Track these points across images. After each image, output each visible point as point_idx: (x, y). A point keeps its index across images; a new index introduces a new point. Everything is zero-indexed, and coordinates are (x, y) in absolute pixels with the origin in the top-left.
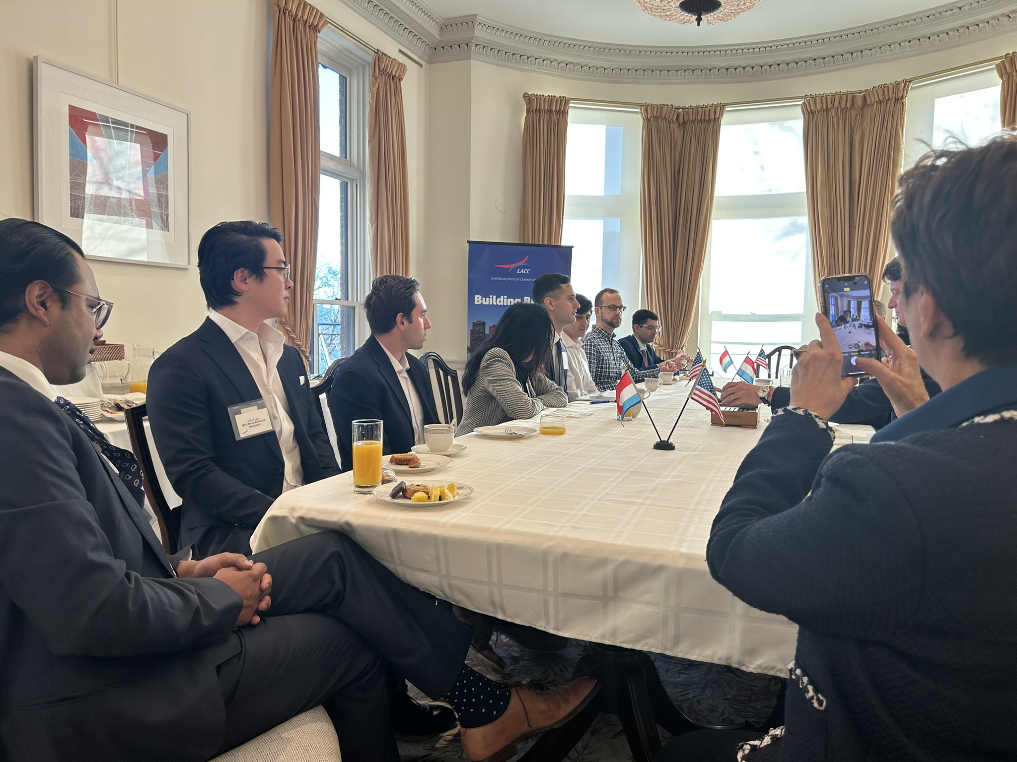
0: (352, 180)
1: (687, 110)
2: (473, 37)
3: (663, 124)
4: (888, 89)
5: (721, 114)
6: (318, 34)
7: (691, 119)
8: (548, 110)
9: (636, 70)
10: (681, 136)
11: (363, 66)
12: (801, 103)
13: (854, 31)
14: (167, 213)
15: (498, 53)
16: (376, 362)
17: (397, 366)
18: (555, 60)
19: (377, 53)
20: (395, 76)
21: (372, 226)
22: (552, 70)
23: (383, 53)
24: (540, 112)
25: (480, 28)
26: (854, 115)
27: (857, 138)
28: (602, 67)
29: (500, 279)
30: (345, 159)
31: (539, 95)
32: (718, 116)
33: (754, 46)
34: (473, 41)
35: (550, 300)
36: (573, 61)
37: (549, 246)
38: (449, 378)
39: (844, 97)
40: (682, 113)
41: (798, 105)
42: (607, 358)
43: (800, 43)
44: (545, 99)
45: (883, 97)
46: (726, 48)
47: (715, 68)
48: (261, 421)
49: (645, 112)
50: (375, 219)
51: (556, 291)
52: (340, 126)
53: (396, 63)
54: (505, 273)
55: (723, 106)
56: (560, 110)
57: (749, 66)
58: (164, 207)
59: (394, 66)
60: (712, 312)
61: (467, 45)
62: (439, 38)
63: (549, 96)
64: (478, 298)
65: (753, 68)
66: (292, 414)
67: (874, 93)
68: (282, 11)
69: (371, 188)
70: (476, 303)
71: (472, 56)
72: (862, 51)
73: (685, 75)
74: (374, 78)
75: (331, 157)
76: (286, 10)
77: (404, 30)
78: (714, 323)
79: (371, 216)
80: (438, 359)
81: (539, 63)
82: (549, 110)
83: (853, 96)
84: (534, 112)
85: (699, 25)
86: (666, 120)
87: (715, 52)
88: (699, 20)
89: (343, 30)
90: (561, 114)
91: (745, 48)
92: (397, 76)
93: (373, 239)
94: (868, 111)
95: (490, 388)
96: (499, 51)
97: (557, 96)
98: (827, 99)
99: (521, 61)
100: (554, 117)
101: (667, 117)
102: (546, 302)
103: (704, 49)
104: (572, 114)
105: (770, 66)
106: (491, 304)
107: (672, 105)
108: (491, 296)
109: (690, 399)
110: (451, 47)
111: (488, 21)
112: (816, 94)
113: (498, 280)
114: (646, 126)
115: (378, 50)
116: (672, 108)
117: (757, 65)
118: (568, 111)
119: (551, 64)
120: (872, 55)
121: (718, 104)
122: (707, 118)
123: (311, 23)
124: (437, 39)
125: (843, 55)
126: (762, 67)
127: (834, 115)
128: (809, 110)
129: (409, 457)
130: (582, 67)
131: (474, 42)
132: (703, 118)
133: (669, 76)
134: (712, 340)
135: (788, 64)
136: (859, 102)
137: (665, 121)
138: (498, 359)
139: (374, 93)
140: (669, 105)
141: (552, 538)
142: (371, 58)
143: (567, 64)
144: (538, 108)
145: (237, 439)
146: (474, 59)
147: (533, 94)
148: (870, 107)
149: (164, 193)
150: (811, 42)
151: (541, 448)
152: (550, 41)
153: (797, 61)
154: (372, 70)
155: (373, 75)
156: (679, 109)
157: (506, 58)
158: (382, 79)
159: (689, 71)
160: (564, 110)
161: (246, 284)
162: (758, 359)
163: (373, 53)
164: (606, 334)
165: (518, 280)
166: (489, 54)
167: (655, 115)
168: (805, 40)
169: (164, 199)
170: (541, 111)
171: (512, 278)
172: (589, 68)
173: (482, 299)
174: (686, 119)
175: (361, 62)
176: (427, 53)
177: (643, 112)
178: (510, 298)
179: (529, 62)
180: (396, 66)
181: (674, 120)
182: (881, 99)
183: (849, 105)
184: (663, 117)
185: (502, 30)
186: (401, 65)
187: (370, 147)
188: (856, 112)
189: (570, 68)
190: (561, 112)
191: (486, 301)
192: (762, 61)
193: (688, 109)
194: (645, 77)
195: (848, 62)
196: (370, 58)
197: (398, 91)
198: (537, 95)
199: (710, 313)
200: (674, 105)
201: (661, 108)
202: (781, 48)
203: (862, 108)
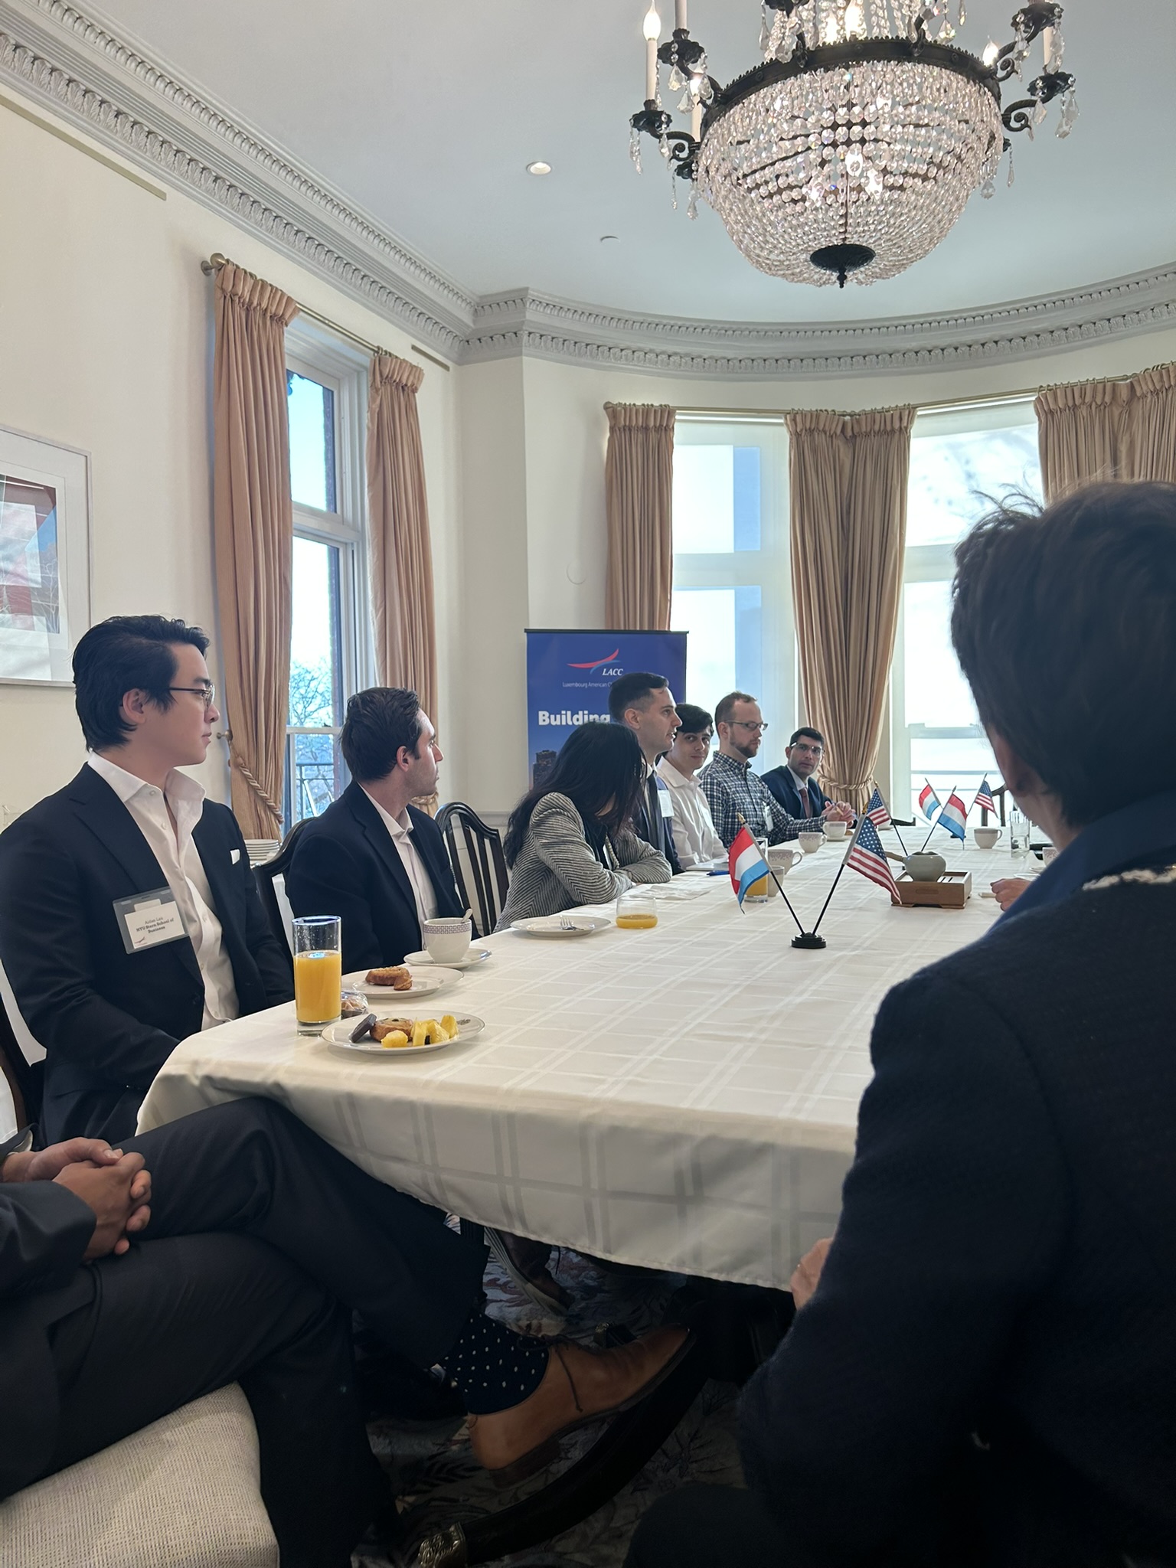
0: (346, 544)
1: (858, 417)
2: (523, 322)
3: (821, 440)
4: (1169, 371)
5: (910, 421)
6: (285, 328)
7: (864, 430)
8: (642, 426)
9: (777, 361)
10: (850, 456)
11: (359, 373)
12: (1033, 398)
13: (1109, 286)
14: (55, 605)
15: (563, 344)
16: (358, 822)
17: (393, 827)
18: (651, 351)
19: (378, 352)
20: (406, 385)
21: (377, 611)
22: (648, 365)
23: (386, 352)
24: (630, 430)
25: (534, 308)
26: (1116, 413)
27: (1123, 449)
28: (724, 358)
29: (577, 685)
30: (334, 513)
31: (628, 404)
32: (905, 424)
33: (956, 316)
34: (524, 328)
35: (634, 713)
36: (678, 350)
37: (651, 632)
38: (487, 842)
39: (1100, 387)
40: (850, 421)
41: (1030, 402)
42: (740, 801)
43: (1027, 309)
44: (637, 411)
45: (1161, 384)
46: (913, 321)
47: (898, 352)
48: (167, 922)
49: (793, 422)
50: (382, 603)
51: (643, 700)
52: (326, 464)
53: (406, 366)
54: (584, 676)
55: (911, 410)
56: (661, 425)
57: (949, 346)
58: (51, 595)
59: (405, 368)
60: (910, 725)
61: (515, 333)
62: (472, 325)
63: (643, 405)
64: (544, 715)
65: (956, 349)
66: (219, 909)
67: (1146, 379)
68: (228, 297)
69: (374, 554)
70: (541, 723)
71: (523, 350)
72: (1124, 316)
73: (852, 365)
74: (375, 390)
75: (313, 512)
76: (234, 295)
77: (418, 316)
78: (913, 741)
79: (375, 597)
80: (465, 812)
81: (626, 356)
82: (644, 426)
83: (1114, 384)
84: (622, 429)
85: (842, 286)
86: (826, 434)
87: (896, 327)
88: (842, 279)
89: (324, 321)
90: (663, 433)
91: (943, 320)
92: (409, 385)
93: (379, 632)
94: (1138, 409)
95: (544, 855)
96: (565, 341)
97: (656, 404)
98: (1073, 390)
99: (600, 354)
100: (653, 436)
101: (827, 428)
102: (628, 717)
103: (878, 324)
104: (680, 431)
105: (983, 345)
106: (564, 723)
107: (833, 411)
108: (563, 712)
109: (846, 866)
110: (491, 338)
111: (546, 297)
112: (1056, 385)
113: (574, 687)
114: (795, 444)
115: (378, 348)
116: (835, 414)
117: (963, 344)
118: (673, 428)
119: (645, 356)
120: (1140, 320)
121: (905, 405)
122: (889, 428)
123: (273, 311)
124: (468, 327)
125: (1095, 323)
126: (970, 346)
127: (1085, 415)
128: (1046, 408)
129: (396, 972)
130: (693, 359)
131: (527, 328)
132: (882, 428)
133: (827, 366)
134: (912, 769)
135: (1010, 341)
136: (1124, 394)
137: (823, 435)
138: (558, 810)
139: (375, 412)
140: (829, 410)
141: (595, 1102)
142: (369, 360)
143: (669, 356)
144: (627, 423)
145: (128, 952)
146: (527, 355)
147: (620, 403)
148: (1141, 400)
149: (51, 576)
150: (1045, 305)
151: (613, 951)
152: (642, 323)
153: (1023, 336)
154: (371, 378)
155: (371, 386)
156: (844, 416)
157: (577, 350)
158: (385, 391)
159: (858, 358)
160: (667, 425)
161: (142, 712)
162: (980, 797)
163: (372, 352)
164: (736, 764)
165: (604, 685)
166: (550, 346)
167: (808, 427)
168: (1036, 302)
169: (51, 584)
170: (633, 430)
171: (595, 683)
172: (705, 359)
173: (549, 717)
174: (856, 430)
175: (353, 365)
176: (456, 349)
177: (789, 422)
178: (593, 714)
179: (611, 356)
180: (407, 370)
181: (839, 432)
182: (1158, 388)
183: (1107, 399)
184: (821, 429)
185: (569, 309)
186: (414, 369)
187: (371, 494)
188: (1120, 411)
189: (674, 362)
190: (663, 428)
191: (555, 720)
192: (968, 338)
193: (860, 415)
194: (791, 370)
195: (1104, 333)
196: (366, 359)
197: (411, 409)
198: (625, 404)
199: (906, 726)
200: (837, 410)
201: (818, 417)
202: (998, 318)
203: (1130, 402)
